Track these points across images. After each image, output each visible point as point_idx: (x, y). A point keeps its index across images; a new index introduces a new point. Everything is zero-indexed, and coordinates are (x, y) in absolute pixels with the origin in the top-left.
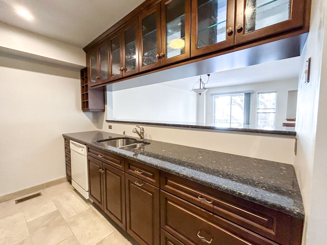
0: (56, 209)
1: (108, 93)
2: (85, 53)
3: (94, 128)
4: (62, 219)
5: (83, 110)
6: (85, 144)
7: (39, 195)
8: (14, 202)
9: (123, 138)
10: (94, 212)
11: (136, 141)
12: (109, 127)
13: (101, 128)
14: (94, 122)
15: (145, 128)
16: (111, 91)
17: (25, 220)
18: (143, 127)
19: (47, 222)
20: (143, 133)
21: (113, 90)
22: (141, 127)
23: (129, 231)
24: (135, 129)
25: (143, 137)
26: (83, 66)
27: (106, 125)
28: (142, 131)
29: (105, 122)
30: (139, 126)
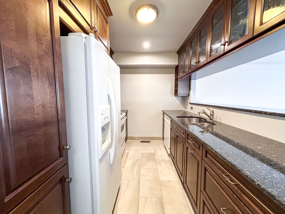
0: (154, 152)
1: (192, 81)
2: (178, 55)
3: (182, 108)
4: (155, 159)
5: (175, 95)
6: (170, 118)
7: (149, 142)
8: (140, 142)
9: (197, 118)
10: (171, 163)
11: (205, 121)
12: (191, 108)
13: (186, 109)
14: (182, 104)
15: (215, 110)
16: (195, 79)
17: (141, 151)
18: (213, 109)
19: (148, 156)
20: (213, 115)
21: (197, 78)
22: (211, 109)
23: (185, 184)
24: (202, 111)
25: (212, 119)
26: (176, 65)
27: (189, 106)
28: (212, 113)
29: (189, 104)
30: (210, 109)
